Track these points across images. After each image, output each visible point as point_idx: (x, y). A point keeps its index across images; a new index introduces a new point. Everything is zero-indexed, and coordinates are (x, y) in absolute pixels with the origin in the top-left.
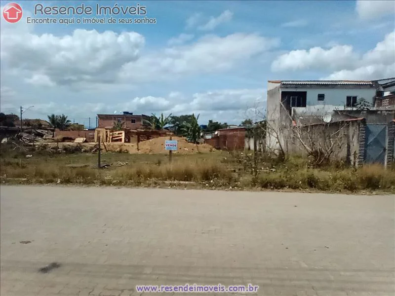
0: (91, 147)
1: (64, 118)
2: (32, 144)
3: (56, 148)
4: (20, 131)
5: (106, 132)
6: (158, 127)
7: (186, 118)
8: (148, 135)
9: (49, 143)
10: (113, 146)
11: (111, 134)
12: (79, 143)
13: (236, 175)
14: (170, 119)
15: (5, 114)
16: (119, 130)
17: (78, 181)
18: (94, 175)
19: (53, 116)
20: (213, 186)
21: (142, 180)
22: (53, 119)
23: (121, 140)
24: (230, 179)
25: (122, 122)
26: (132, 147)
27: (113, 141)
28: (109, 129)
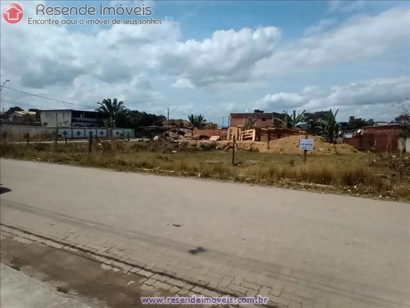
0: (224, 145)
1: (200, 118)
2: (176, 141)
3: (195, 145)
4: (167, 130)
5: (238, 130)
6: (289, 126)
7: (321, 115)
8: (279, 134)
9: (189, 141)
10: (244, 145)
11: (242, 132)
12: (214, 141)
13: (388, 182)
14: (303, 115)
15: (157, 115)
16: (250, 129)
17: (215, 176)
18: (229, 171)
19: (192, 116)
20: (357, 192)
21: (275, 179)
22: (191, 118)
23: (251, 138)
24: (380, 186)
25: (253, 120)
26: (262, 146)
27: (244, 139)
28: (241, 128)
